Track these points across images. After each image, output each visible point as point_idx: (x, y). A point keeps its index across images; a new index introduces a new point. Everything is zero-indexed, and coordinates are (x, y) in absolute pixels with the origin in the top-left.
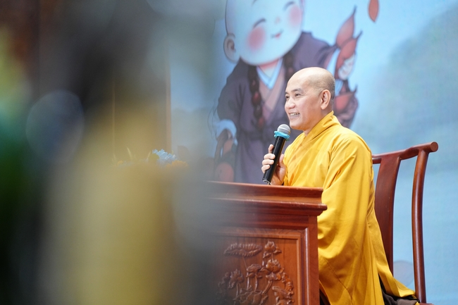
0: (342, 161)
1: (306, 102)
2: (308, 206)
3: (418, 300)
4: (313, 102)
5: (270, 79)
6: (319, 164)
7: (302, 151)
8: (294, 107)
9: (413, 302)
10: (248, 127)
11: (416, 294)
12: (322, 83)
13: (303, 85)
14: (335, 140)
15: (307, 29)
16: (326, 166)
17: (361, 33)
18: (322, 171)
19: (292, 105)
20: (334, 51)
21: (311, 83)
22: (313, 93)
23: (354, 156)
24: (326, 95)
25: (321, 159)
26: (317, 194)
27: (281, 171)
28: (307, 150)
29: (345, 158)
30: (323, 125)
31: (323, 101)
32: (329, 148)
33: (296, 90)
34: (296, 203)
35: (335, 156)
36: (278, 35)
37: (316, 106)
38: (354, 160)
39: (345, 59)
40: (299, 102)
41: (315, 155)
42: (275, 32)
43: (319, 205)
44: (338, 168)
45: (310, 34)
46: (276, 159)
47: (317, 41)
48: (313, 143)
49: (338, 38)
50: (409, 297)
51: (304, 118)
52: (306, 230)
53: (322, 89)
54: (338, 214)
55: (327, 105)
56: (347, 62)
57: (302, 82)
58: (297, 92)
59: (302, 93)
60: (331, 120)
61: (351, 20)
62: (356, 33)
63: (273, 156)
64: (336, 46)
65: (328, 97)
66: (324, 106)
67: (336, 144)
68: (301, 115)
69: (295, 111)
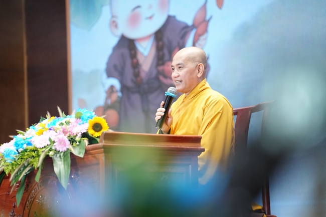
0: (212, 115)
1: (187, 72)
2: (191, 149)
3: (265, 213)
4: (191, 72)
5: (145, 49)
6: (196, 116)
7: (183, 106)
8: (178, 76)
9: (262, 214)
10: (130, 84)
11: (264, 208)
12: (198, 59)
13: (184, 61)
14: (207, 100)
15: (172, 13)
16: (201, 118)
17: (211, 18)
18: (198, 122)
19: (177, 75)
20: (192, 30)
21: (190, 59)
22: (191, 66)
23: (221, 111)
24: (201, 67)
25: (198, 113)
26: (197, 140)
27: (169, 120)
28: (187, 106)
29: (215, 112)
30: (198, 89)
31: (199, 72)
32: (203, 105)
33: (179, 64)
34: (183, 147)
35: (207, 111)
36: (151, 18)
37: (194, 75)
38: (221, 114)
39: (201, 35)
40: (182, 72)
41: (193, 110)
42: (149, 15)
43: (199, 148)
44: (210, 120)
45: (174, 17)
46: (166, 112)
47: (179, 22)
48: (191, 102)
49: (194, 20)
50: (259, 211)
51: (186, 84)
52: (190, 166)
53: (197, 63)
54: (210, 152)
55: (201, 74)
56: (202, 38)
57: (183, 58)
58: (180, 66)
59: (184, 66)
60: (204, 85)
61: (204, 8)
62: (208, 17)
63: (164, 110)
64: (194, 26)
65: (202, 68)
66: (199, 75)
67: (208, 103)
68: (184, 82)
69: (179, 79)
